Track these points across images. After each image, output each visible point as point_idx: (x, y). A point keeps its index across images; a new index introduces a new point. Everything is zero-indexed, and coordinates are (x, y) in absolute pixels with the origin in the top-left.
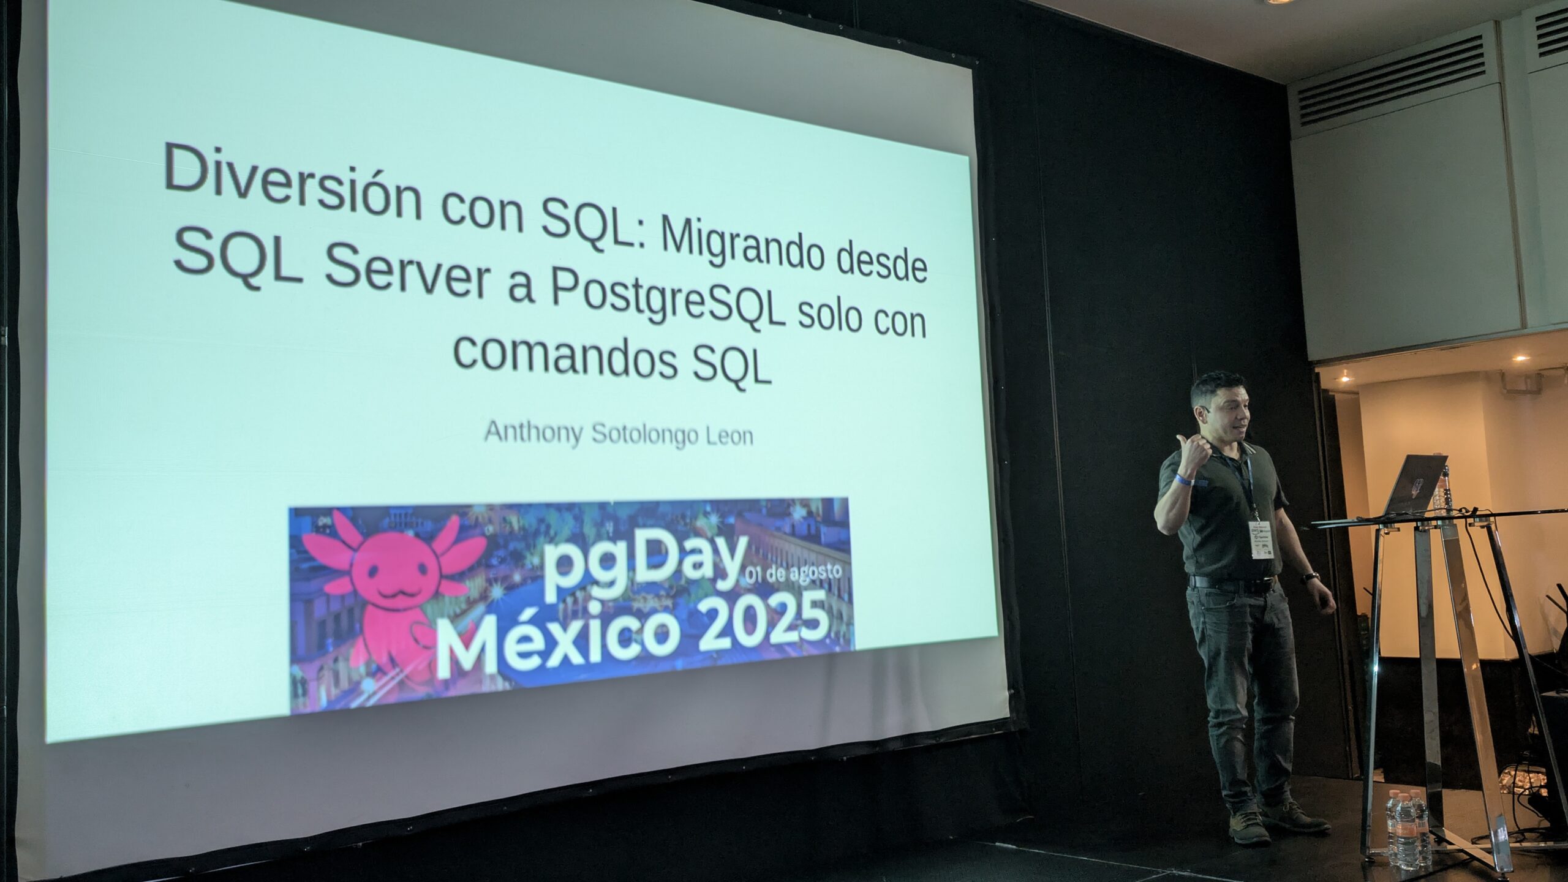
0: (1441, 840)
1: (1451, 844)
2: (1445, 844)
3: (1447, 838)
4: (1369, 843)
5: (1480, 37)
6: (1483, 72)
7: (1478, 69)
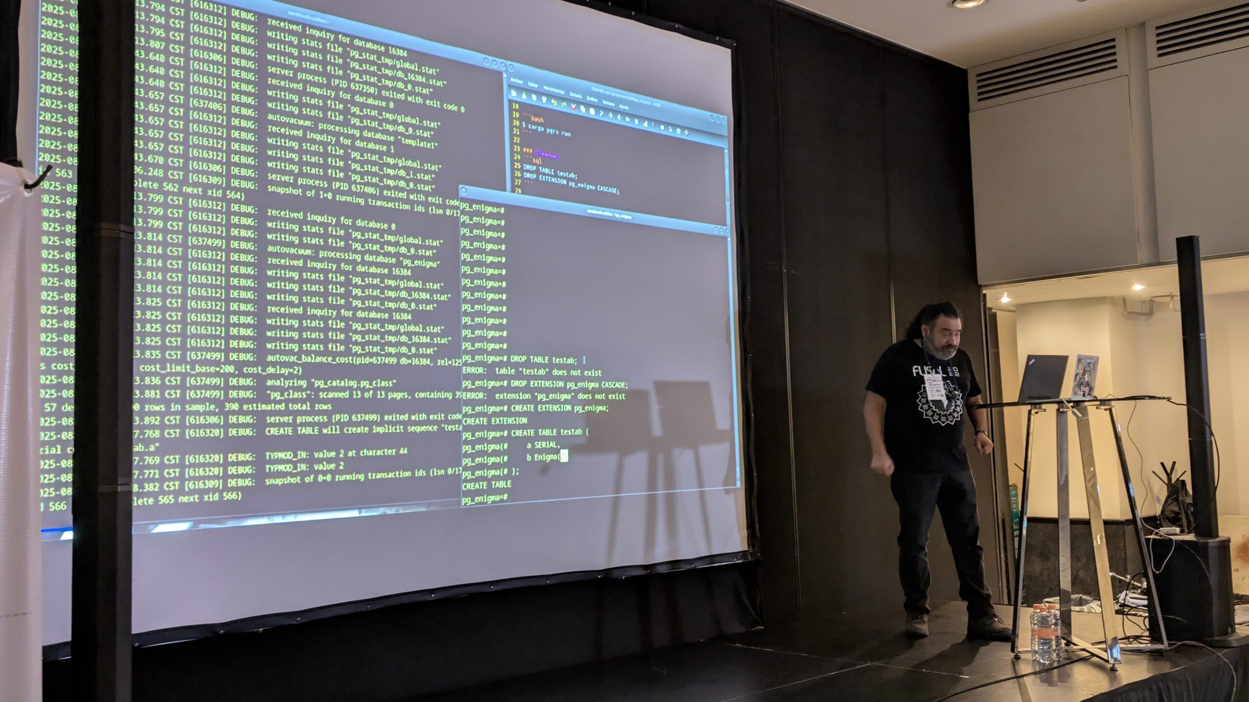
0: (1069, 643)
2: (1072, 645)
4: (1016, 644)
5: (1113, 40)
6: (1116, 67)
7: (1112, 64)
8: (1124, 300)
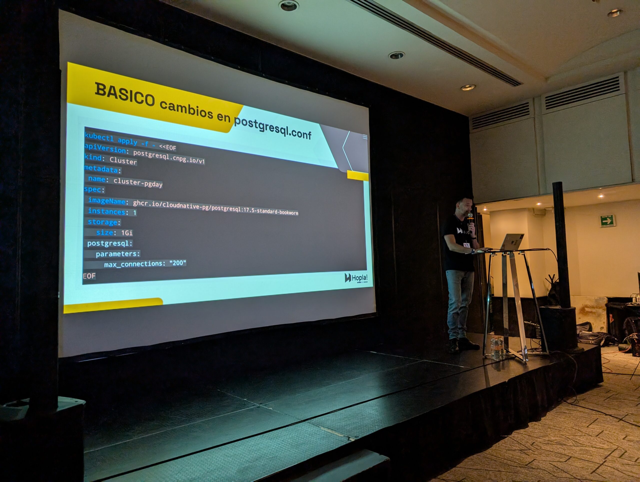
0: (508, 351)
1: (510, 352)
2: (509, 353)
3: (510, 351)
4: (485, 352)
5: (528, 103)
6: (529, 114)
7: (527, 113)
8: (533, 209)
